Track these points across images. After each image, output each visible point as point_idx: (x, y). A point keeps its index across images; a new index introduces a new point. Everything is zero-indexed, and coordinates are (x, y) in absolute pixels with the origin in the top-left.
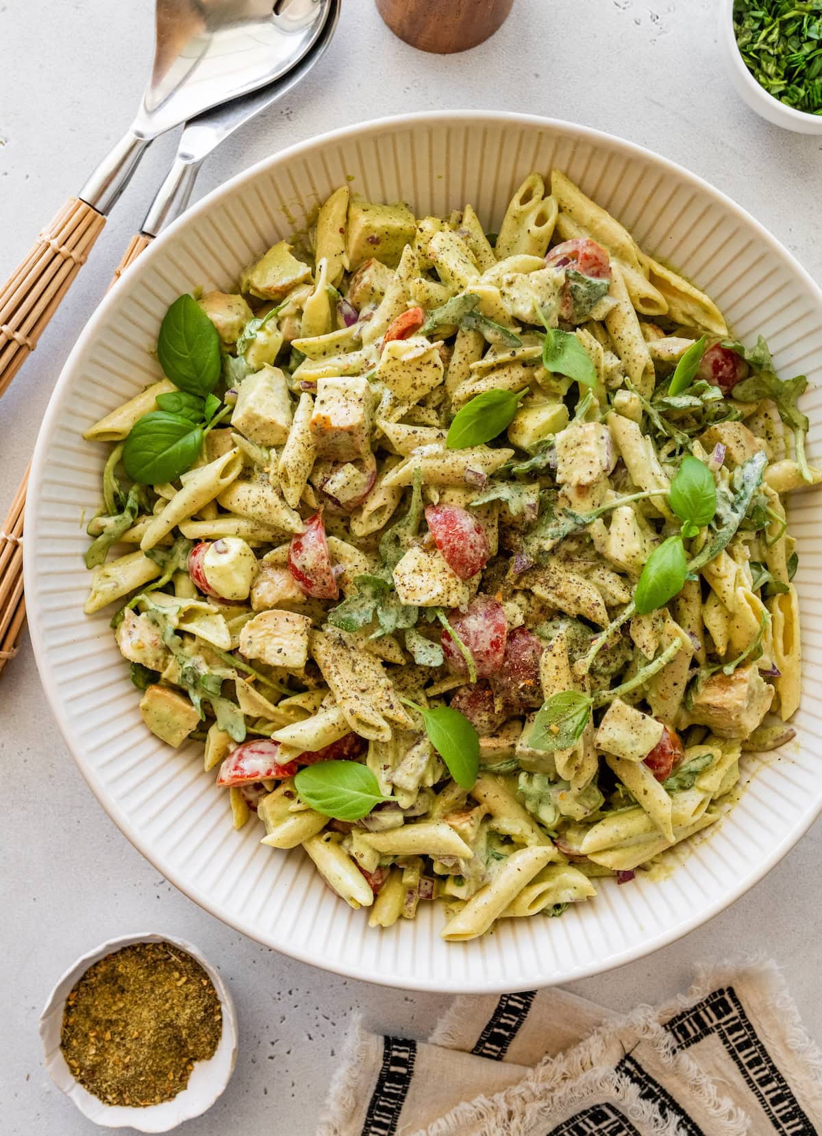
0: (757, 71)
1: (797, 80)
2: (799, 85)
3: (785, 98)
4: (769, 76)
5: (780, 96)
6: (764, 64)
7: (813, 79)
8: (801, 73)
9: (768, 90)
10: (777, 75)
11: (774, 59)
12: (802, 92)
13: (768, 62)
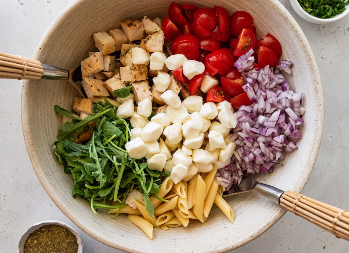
0: (303, 6)
1: (315, 7)
2: (316, 9)
3: (312, 13)
4: (306, 8)
5: (310, 13)
6: (305, 4)
7: (320, 6)
8: (317, 6)
9: (307, 12)
10: (309, 7)
11: (308, 2)
12: (317, 11)
13: (306, 3)
